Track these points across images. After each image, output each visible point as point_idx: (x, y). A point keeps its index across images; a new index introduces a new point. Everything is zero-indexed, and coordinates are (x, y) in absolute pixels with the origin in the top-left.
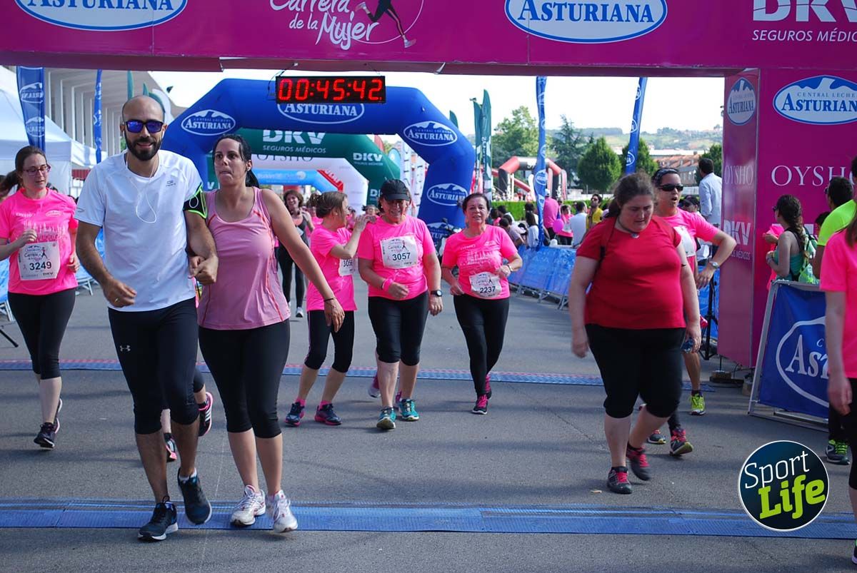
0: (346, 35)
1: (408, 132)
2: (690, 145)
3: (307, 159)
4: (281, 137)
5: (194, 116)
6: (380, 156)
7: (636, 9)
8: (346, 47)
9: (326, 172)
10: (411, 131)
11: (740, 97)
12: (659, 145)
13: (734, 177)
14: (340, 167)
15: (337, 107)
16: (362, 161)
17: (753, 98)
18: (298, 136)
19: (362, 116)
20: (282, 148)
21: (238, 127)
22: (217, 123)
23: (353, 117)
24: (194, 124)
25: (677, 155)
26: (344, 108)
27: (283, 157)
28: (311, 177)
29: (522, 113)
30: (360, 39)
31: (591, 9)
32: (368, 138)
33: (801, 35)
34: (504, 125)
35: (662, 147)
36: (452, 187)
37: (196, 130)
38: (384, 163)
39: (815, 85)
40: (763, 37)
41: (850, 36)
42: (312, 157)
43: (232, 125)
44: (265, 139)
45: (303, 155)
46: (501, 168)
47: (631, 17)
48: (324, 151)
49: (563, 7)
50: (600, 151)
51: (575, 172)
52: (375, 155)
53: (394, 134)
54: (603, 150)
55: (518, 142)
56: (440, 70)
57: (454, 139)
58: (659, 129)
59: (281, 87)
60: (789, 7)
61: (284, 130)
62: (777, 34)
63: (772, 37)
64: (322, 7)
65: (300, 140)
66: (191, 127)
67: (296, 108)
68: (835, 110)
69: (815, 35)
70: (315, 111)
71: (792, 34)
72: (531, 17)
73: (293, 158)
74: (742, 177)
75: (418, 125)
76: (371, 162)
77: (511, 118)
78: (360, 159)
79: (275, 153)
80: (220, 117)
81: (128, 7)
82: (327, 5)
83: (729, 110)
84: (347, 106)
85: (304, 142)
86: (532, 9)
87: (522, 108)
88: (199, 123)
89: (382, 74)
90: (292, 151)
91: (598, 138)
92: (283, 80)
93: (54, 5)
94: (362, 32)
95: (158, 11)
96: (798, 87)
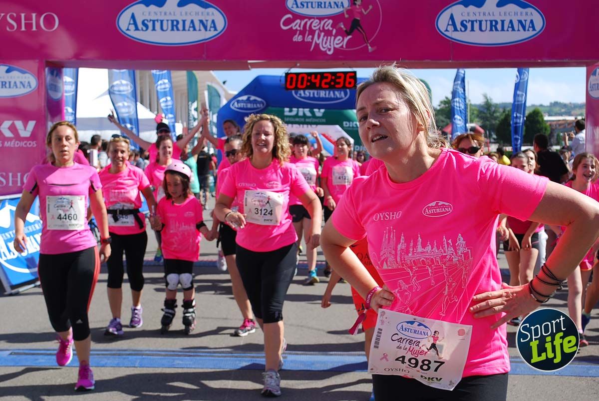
0: (331, 44)
4: (296, 112)
5: (239, 100)
7: (524, 22)
9: (327, 135)
11: (597, 80)
13: (593, 135)
16: (349, 127)
18: (307, 111)
19: (348, 98)
21: (267, 106)
22: (254, 104)
23: (342, 98)
24: (239, 104)
31: (494, 22)
37: (240, 109)
42: (317, 125)
44: (286, 113)
47: (521, 28)
49: (475, 22)
59: (289, 79)
61: (298, 108)
64: (315, 27)
65: (308, 114)
66: (237, 107)
67: (304, 94)
72: (453, 29)
76: (355, 128)
78: (347, 126)
80: (255, 100)
81: (189, 30)
82: (318, 25)
83: (589, 89)
85: (311, 115)
86: (454, 24)
88: (242, 104)
89: (354, 69)
92: (290, 75)
93: (142, 30)
94: (341, 43)
95: (208, 32)
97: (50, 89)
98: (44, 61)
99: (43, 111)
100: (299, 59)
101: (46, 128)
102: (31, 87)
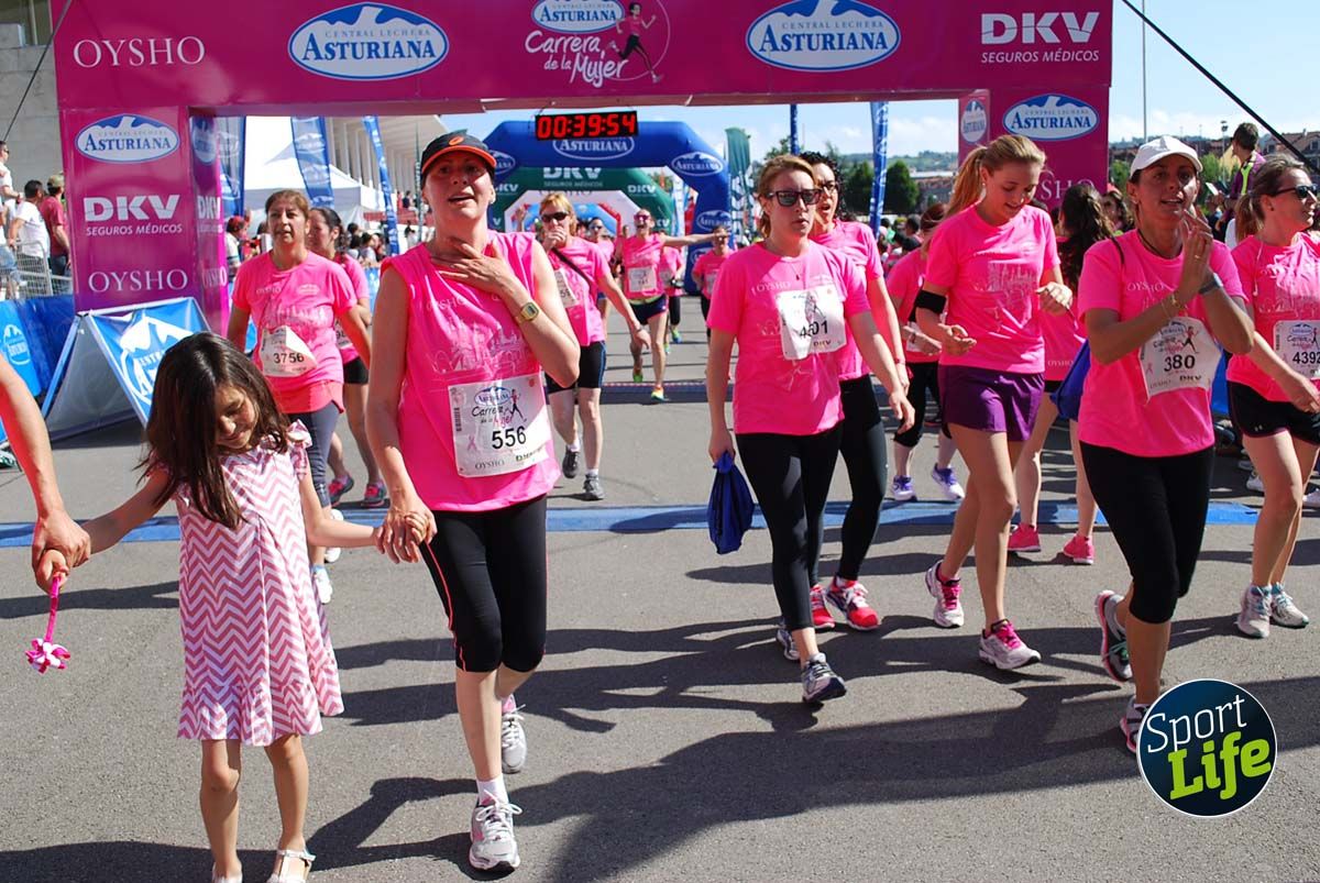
0: (598, 73)
1: (675, 164)
3: (587, 193)
4: (560, 173)
6: (653, 188)
7: (870, 36)
8: (599, 85)
9: (606, 205)
10: (679, 163)
11: (972, 117)
14: (617, 199)
15: (609, 144)
16: (637, 193)
17: (984, 118)
18: (575, 170)
19: (634, 149)
20: (562, 184)
21: (517, 166)
22: (499, 161)
23: (623, 152)
25: (937, 177)
26: (615, 144)
30: (612, 77)
31: (828, 38)
32: (641, 171)
33: (1027, 56)
34: (773, 154)
36: (719, 214)
38: (657, 194)
39: (1041, 103)
40: (992, 59)
41: (1074, 56)
42: (591, 191)
43: (513, 165)
44: (546, 176)
45: (583, 189)
47: (866, 45)
48: (600, 184)
49: (802, 37)
50: (863, 175)
52: (649, 187)
53: (662, 165)
54: (866, 174)
56: (688, 102)
57: (720, 168)
59: (541, 124)
60: (1016, 30)
61: (562, 167)
62: (1004, 55)
63: (1000, 59)
64: (574, 48)
65: (578, 176)
67: (570, 146)
68: (1062, 126)
69: (1040, 56)
70: (588, 148)
71: (1019, 55)
72: (771, 48)
73: (573, 192)
75: (685, 157)
76: (645, 193)
77: (779, 147)
78: (635, 191)
80: (501, 156)
81: (394, 57)
82: (579, 45)
83: (963, 131)
84: (617, 141)
85: (581, 177)
86: (772, 40)
89: (634, 109)
90: (571, 186)
91: (861, 163)
92: (542, 119)
93: (327, 58)
95: (421, 59)
96: (1025, 106)
97: (197, 149)
98: (186, 107)
99: (189, 181)
100: (554, 94)
101: (194, 206)
102: (169, 146)
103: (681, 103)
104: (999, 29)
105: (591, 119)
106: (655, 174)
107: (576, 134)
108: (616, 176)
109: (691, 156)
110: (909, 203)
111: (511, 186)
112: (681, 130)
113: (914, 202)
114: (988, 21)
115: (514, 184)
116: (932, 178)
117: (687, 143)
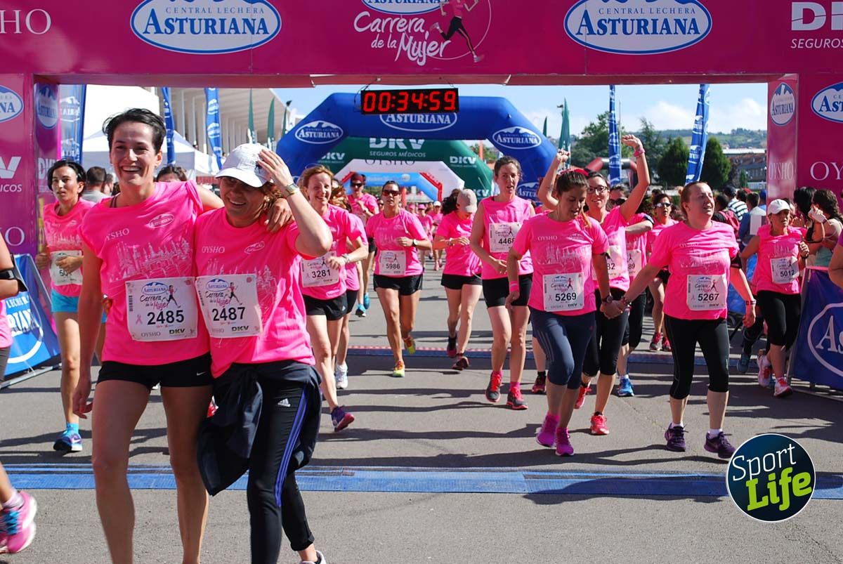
0: (423, 52)
1: (496, 137)
2: (762, 144)
3: (410, 163)
4: (386, 143)
5: (306, 127)
6: (474, 159)
7: (683, 22)
8: (422, 64)
9: (428, 175)
10: (499, 136)
11: (782, 100)
12: (734, 144)
13: (777, 172)
14: (439, 169)
15: (433, 116)
16: (458, 163)
17: (793, 101)
18: (400, 142)
19: (456, 123)
20: (387, 154)
21: (346, 135)
22: (327, 132)
23: (447, 125)
24: (307, 133)
25: (749, 154)
27: (388, 162)
28: (414, 180)
29: (607, 118)
30: (435, 56)
31: (642, 22)
32: (463, 143)
33: (836, 43)
34: (591, 129)
35: (737, 146)
36: (536, 185)
37: (308, 139)
38: (477, 166)
40: (801, 45)
42: (414, 161)
43: (340, 134)
44: (372, 146)
45: (406, 159)
46: (587, 167)
47: (679, 30)
48: (424, 155)
49: (617, 22)
50: (678, 151)
51: (655, 170)
52: (470, 158)
53: (485, 139)
54: (680, 149)
55: (603, 143)
56: (507, 81)
57: (538, 141)
58: (733, 130)
59: (366, 100)
60: (825, 17)
61: (388, 138)
62: (814, 42)
63: (809, 45)
64: (400, 28)
65: (402, 146)
66: (304, 136)
67: (396, 118)
70: (413, 120)
71: (827, 41)
72: (588, 32)
73: (397, 162)
74: (784, 172)
75: (505, 131)
76: (466, 164)
77: (597, 122)
78: (456, 162)
79: (381, 158)
80: (329, 128)
81: (229, 33)
82: (405, 26)
83: (771, 111)
84: (441, 115)
85: (405, 148)
86: (589, 25)
87: (606, 113)
88: (311, 133)
89: (455, 86)
90: (396, 155)
91: (675, 139)
92: (367, 96)
93: (166, 32)
94: (436, 49)
95: (255, 35)
96: (834, 90)
97: (40, 114)
98: (32, 74)
99: (31, 144)
100: (379, 72)
101: (35, 166)
102: (13, 111)
103: (500, 82)
104: (808, 16)
105: (414, 95)
106: (476, 145)
107: (398, 109)
108: (438, 148)
109: (511, 130)
110: (722, 178)
111: (338, 154)
112: (502, 106)
113: (727, 178)
114: (797, 10)
115: (341, 154)
116: (745, 154)
117: (508, 117)
